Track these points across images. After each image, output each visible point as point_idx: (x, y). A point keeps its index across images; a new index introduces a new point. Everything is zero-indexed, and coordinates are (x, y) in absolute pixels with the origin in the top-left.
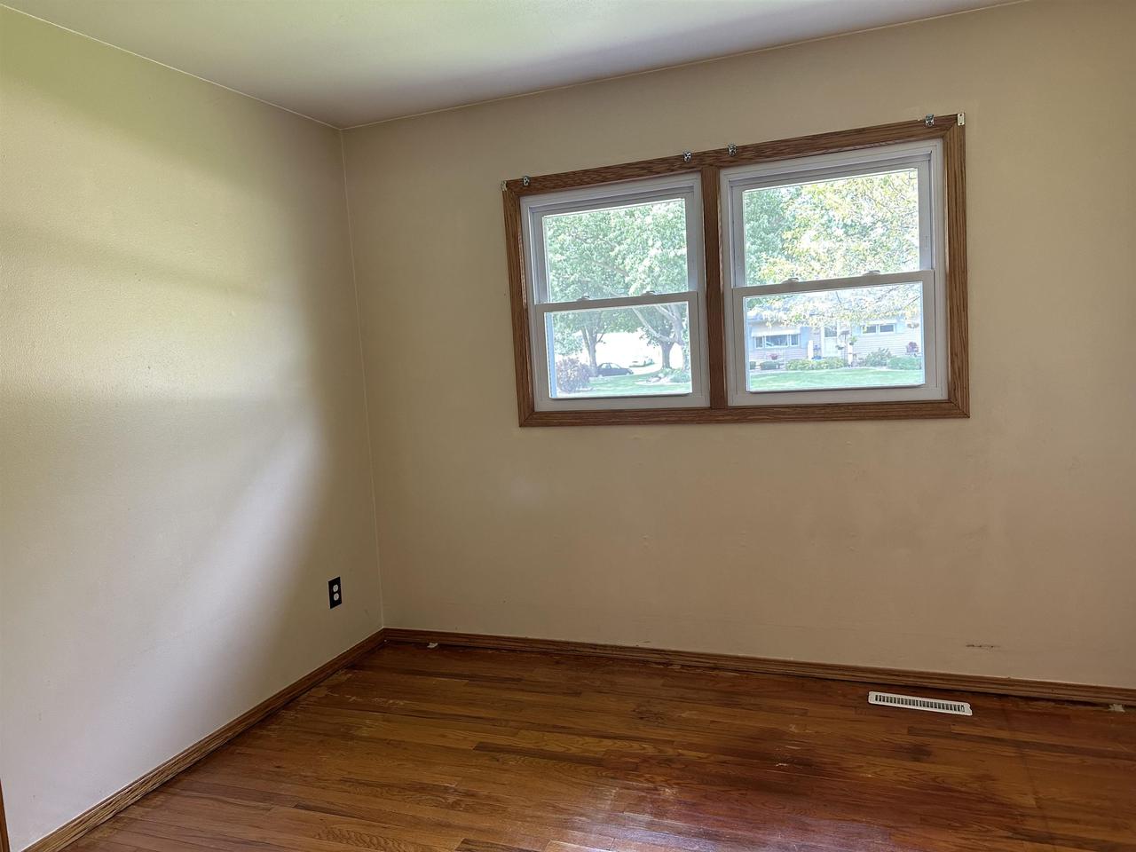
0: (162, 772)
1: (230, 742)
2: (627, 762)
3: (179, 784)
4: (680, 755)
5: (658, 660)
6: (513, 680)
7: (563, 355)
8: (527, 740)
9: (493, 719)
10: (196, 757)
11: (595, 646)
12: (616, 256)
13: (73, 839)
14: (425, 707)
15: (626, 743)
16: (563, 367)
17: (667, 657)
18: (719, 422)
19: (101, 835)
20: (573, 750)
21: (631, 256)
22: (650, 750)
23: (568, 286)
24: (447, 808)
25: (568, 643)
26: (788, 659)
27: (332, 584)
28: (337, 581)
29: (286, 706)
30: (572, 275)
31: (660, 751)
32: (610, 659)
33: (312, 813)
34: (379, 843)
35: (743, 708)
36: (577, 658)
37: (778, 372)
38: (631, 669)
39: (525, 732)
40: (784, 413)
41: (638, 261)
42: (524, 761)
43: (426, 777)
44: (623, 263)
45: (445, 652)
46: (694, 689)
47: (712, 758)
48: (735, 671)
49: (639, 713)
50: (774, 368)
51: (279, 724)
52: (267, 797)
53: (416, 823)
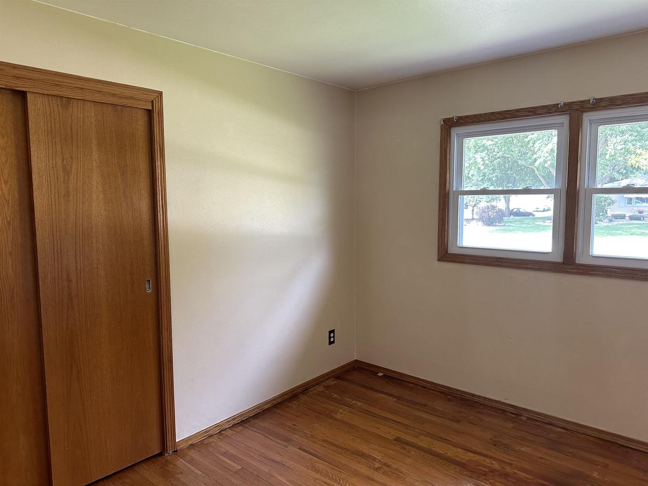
0: (242, 415)
1: (275, 406)
2: (480, 469)
3: (248, 423)
4: (515, 473)
5: (512, 411)
6: (421, 404)
7: (488, 202)
8: (424, 442)
9: (407, 425)
10: (258, 411)
11: (473, 395)
12: (529, 141)
13: (202, 439)
14: (372, 409)
15: (482, 458)
16: (486, 210)
17: (518, 410)
18: (568, 272)
19: (213, 440)
20: (449, 454)
21: (539, 142)
22: (496, 465)
23: (496, 159)
24: (374, 469)
25: (457, 390)
26: (601, 428)
27: (330, 332)
28: (333, 331)
29: (303, 392)
30: (498, 153)
31: (503, 468)
32: (482, 404)
33: (306, 454)
34: (336, 479)
35: (563, 453)
36: (462, 399)
37: (643, 222)
38: (493, 413)
39: (423, 437)
40: (616, 272)
41: (544, 145)
42: (420, 453)
43: (366, 449)
44: (533, 146)
45: (386, 380)
46: (532, 434)
47: (535, 480)
48: (563, 428)
49: (494, 441)
50: (640, 219)
51: (297, 402)
52: (287, 440)
53: (357, 474)
